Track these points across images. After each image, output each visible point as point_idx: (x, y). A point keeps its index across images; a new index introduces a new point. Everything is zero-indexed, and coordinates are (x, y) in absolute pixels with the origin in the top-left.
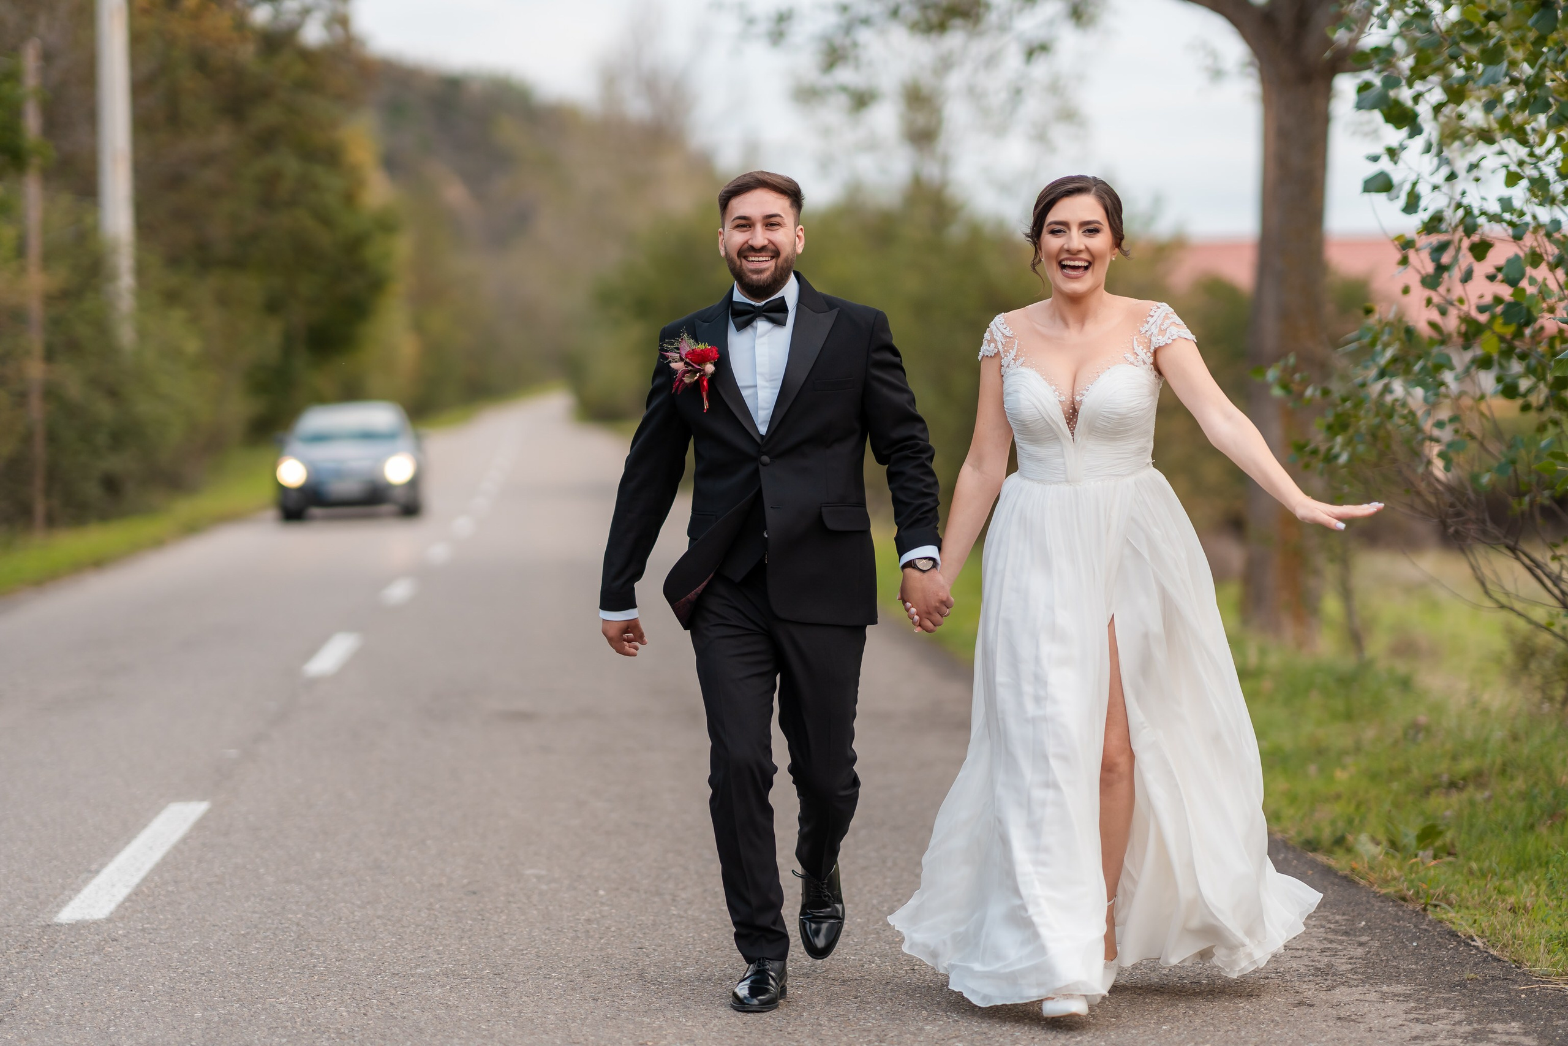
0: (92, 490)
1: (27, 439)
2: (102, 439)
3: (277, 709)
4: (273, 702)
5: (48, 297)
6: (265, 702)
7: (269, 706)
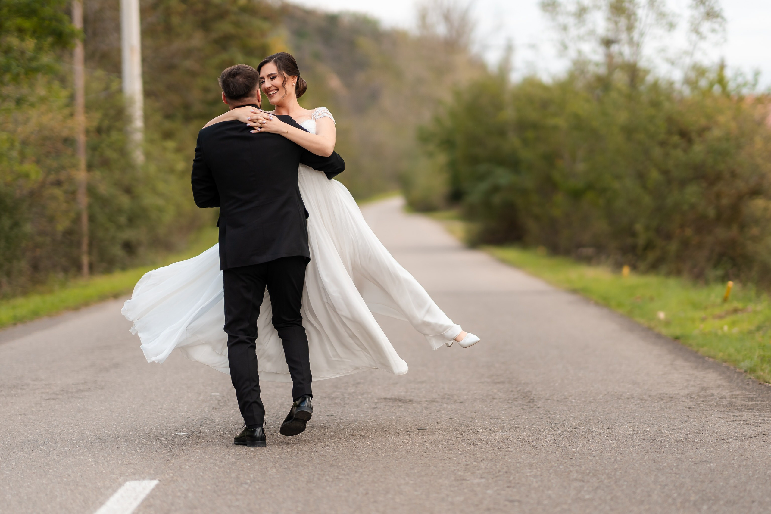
0: (118, 251)
1: (77, 220)
2: (123, 220)
3: (220, 398)
4: (217, 392)
5: (87, 132)
6: (212, 393)
7: (214, 396)
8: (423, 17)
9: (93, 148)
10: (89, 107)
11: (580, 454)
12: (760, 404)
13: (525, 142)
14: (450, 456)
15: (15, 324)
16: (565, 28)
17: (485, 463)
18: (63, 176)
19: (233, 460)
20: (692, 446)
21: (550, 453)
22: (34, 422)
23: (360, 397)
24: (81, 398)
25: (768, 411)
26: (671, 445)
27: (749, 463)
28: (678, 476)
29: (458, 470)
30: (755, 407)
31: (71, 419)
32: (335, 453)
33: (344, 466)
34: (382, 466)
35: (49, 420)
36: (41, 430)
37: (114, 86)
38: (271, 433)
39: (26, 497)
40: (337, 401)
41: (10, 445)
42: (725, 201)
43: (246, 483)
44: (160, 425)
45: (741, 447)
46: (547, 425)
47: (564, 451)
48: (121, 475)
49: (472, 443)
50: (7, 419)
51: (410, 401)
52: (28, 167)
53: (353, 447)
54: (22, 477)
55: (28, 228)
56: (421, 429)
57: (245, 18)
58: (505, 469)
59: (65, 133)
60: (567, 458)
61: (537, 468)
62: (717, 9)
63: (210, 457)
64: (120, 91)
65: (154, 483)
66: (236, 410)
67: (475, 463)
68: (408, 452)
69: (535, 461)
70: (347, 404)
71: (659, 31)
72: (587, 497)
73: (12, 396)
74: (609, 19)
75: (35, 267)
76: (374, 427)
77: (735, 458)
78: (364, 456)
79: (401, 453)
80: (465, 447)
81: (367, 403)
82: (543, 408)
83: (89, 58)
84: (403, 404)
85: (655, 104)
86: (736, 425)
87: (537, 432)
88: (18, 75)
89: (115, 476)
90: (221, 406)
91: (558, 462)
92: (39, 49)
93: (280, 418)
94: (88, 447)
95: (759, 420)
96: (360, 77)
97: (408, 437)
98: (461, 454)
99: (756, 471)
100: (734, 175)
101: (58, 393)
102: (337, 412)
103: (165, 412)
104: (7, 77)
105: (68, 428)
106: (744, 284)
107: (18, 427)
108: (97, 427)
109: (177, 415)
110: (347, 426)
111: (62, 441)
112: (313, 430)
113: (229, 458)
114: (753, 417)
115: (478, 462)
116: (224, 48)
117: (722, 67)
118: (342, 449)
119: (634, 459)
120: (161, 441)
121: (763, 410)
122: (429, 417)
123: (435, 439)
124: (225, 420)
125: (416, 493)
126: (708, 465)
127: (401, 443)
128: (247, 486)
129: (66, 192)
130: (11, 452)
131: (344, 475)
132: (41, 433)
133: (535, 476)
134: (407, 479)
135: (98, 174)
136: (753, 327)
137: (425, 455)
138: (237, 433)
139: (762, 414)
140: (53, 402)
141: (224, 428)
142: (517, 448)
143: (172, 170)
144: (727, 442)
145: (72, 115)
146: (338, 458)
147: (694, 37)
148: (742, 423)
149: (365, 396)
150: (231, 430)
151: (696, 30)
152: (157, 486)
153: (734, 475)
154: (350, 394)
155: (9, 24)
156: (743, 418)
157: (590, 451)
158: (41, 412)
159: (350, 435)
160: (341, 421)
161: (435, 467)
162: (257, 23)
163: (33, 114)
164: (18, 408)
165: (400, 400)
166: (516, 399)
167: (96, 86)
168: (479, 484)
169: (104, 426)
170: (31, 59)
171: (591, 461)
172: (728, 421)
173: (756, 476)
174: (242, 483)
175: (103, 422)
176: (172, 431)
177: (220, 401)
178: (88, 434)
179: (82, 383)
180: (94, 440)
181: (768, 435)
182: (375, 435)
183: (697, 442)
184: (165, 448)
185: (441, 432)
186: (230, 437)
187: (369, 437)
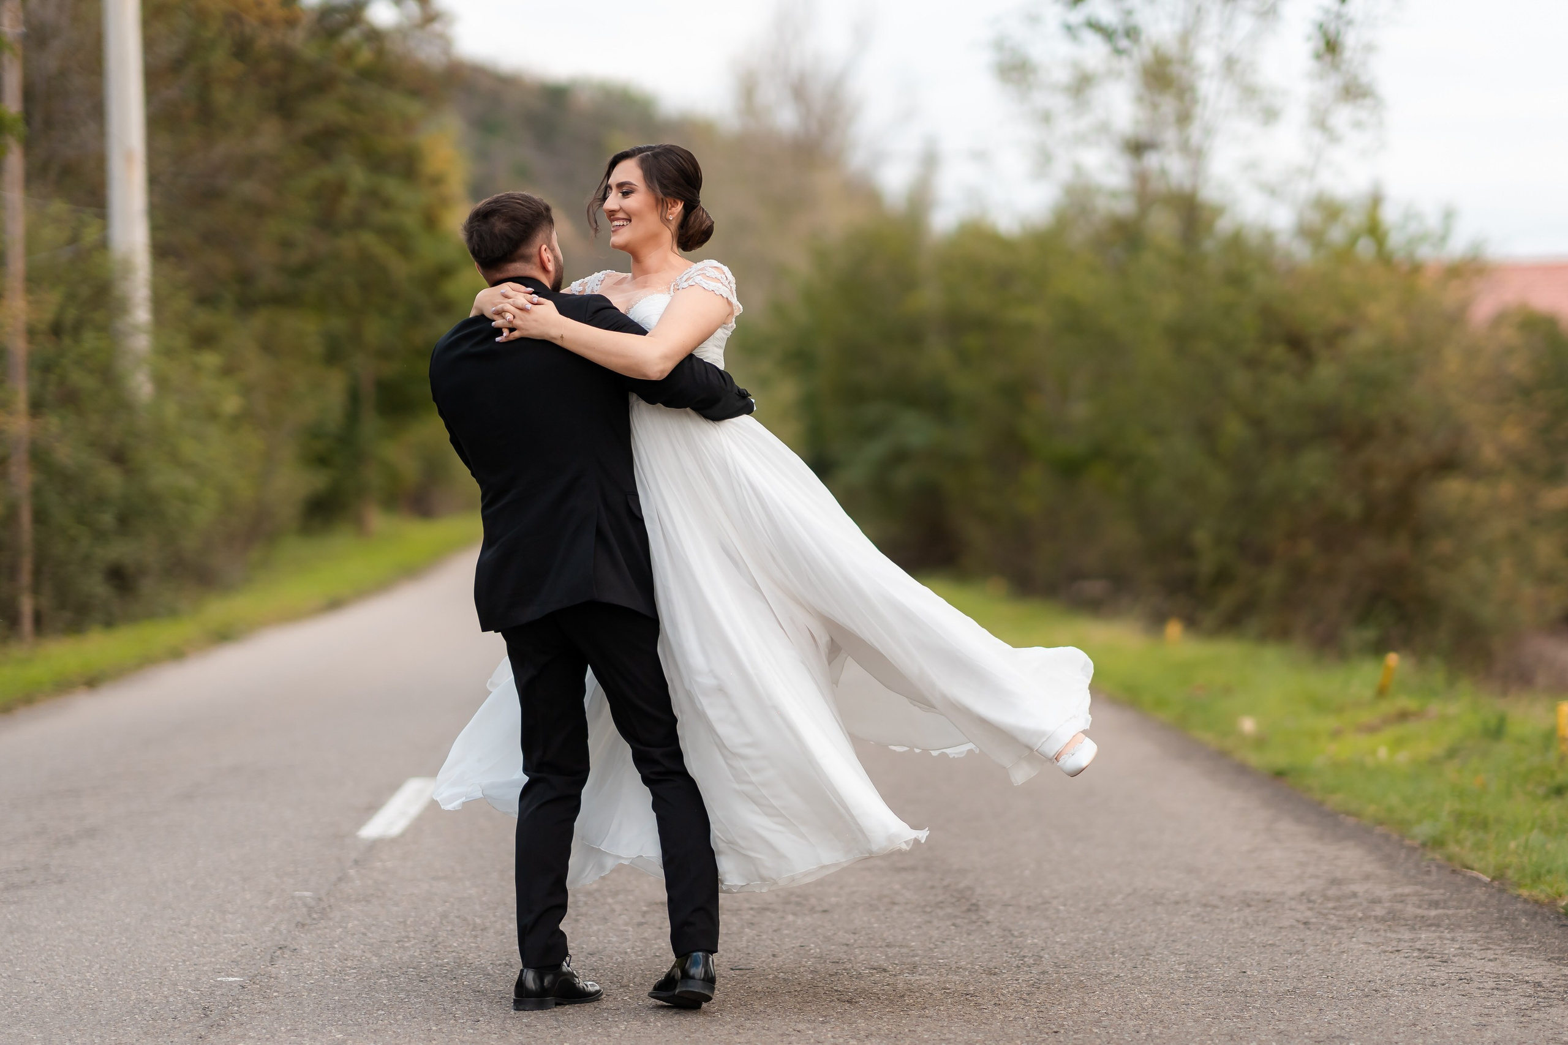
0: (96, 586)
1: (9, 520)
2: (107, 519)
3: (312, 903)
4: (307, 890)
5: (31, 333)
6: (295, 891)
7: (300, 898)
9: (44, 367)
10: (34, 280)
11: (1075, 1022)
12: (1452, 915)
13: (963, 357)
14: (800, 1027)
16: (1046, 118)
20: (1310, 1004)
21: (1011, 1019)
23: (610, 900)
24: (15, 903)
26: (1267, 1003)
30: (1443, 921)
37: (90, 235)
38: (421, 977)
42: (1382, 484)
44: (184, 961)
45: (1413, 1007)
46: (1006, 960)
47: (1040, 1015)
49: (847, 998)
56: (740, 969)
57: (370, 92)
60: (1046, 1030)
62: (1364, 79)
63: (290, 1030)
64: (103, 245)
66: (346, 928)
69: (981, 1036)
71: (1245, 126)
74: (1140, 99)
76: (641, 965)
77: (1401, 1030)
78: (617, 1026)
80: (833, 1007)
81: (625, 912)
82: (998, 924)
83: (36, 174)
85: (1236, 279)
86: (1403, 960)
87: (984, 976)
90: (314, 919)
94: (30, 1008)
95: (1452, 950)
98: (823, 1022)
100: (1401, 428)
103: (195, 933)
106: (1422, 660)
108: (49, 966)
109: (221, 938)
110: (583, 963)
113: (330, 1032)
114: (1438, 942)
116: (326, 156)
117: (1376, 201)
119: (1188, 1033)
120: (185, 996)
121: (1459, 926)
122: (756, 942)
123: (769, 990)
124: (323, 950)
135: (53, 422)
136: (1439, 751)
138: (347, 977)
139: (1457, 935)
141: (320, 966)
142: (942, 1008)
143: (212, 415)
144: (1383, 996)
146: (562, 1031)
147: (1317, 138)
148: (1415, 955)
149: (621, 897)
150: (335, 971)
151: (1321, 123)
156: (1418, 945)
157: (1097, 1015)
162: (396, 102)
166: (941, 905)
167: (50, 234)
169: (64, 963)
172: (1385, 952)
175: (61, 954)
176: (210, 974)
177: (313, 908)
178: (30, 980)
179: (17, 871)
180: (43, 994)
181: (1469, 981)
182: (643, 982)
183: (1321, 996)
184: (194, 1011)
185: (782, 974)
186: (333, 987)
187: (629, 986)
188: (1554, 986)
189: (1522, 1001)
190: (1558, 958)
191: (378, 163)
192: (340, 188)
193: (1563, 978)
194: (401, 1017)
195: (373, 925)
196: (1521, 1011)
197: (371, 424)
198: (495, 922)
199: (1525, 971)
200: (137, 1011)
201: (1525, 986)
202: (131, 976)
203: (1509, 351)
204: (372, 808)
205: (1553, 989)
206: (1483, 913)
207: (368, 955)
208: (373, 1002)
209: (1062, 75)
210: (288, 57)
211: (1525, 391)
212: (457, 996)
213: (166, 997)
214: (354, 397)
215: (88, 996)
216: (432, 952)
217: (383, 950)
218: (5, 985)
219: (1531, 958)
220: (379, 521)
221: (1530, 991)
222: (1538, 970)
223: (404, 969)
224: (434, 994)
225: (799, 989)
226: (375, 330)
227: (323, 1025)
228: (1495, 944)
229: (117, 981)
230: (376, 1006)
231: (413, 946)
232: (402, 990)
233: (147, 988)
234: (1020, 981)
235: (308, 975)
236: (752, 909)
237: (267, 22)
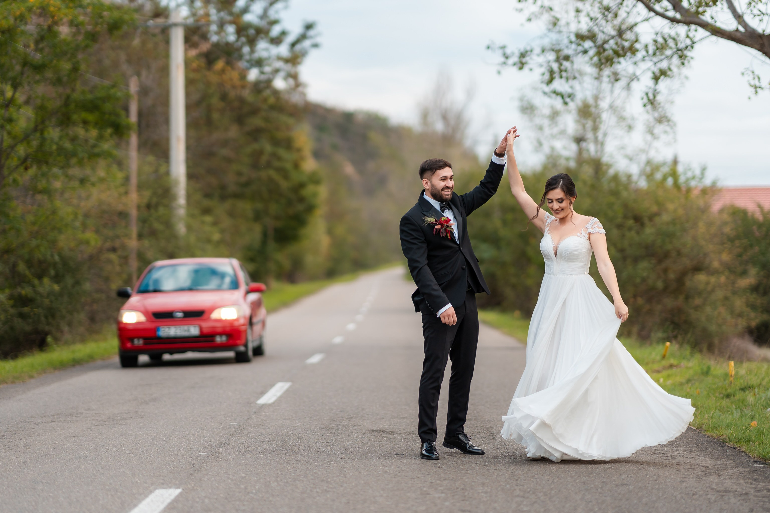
3: (237, 427)
4: (235, 422)
5: (139, 207)
6: (231, 423)
7: (232, 425)
8: (425, 116)
9: (143, 221)
10: (140, 187)
11: (525, 477)
12: (678, 441)
13: (505, 223)
14: (419, 476)
15: (74, 366)
16: (541, 128)
17: (447, 482)
18: (117, 244)
19: (243, 475)
20: (617, 472)
21: (500, 475)
22: (85, 442)
23: (351, 429)
24: (124, 425)
25: (684, 446)
26: (600, 471)
27: (661, 487)
28: (601, 495)
29: (424, 487)
30: (674, 443)
31: (114, 441)
32: (326, 471)
33: (332, 482)
34: (363, 482)
35: (97, 441)
36: (90, 449)
37: (163, 170)
38: (276, 455)
39: (75, 500)
40: (333, 431)
41: (65, 460)
42: (672, 276)
43: (252, 493)
44: (187, 447)
45: (656, 474)
46: (501, 454)
47: (512, 474)
48: (152, 484)
49: (438, 466)
50: (63, 440)
51: (392, 432)
52: (90, 235)
53: (342, 467)
54: (73, 484)
55: (87, 286)
56: (399, 455)
57: (274, 115)
58: (462, 486)
59: (120, 208)
60: (513, 479)
61: (488, 487)
62: (669, 114)
63: (225, 473)
64: (168, 173)
65: (178, 491)
66: (249, 436)
67: (438, 482)
68: (386, 472)
69: (488, 481)
70: (340, 434)
71: (619, 132)
72: (525, 509)
73: (68, 422)
74: (577, 121)
75: (92, 319)
76: (360, 452)
77: (650, 482)
78: (349, 474)
79: (379, 473)
80: (432, 469)
81: (357, 433)
82: (500, 441)
83: (142, 146)
84: (386, 435)
85: (615, 193)
86: (656, 457)
87: (492, 459)
88: (83, 159)
89: (147, 485)
90: (237, 433)
91: (506, 482)
92: (101, 137)
93: (284, 444)
94: (127, 463)
95: (676, 454)
96: (371, 166)
97: (387, 461)
98: (428, 474)
99: (665, 492)
100: (679, 253)
101: (105, 420)
102: (332, 439)
103: (191, 437)
104: (74, 161)
105: (112, 447)
106: (681, 345)
107: (72, 446)
108: (136, 448)
109: (201, 439)
110: (338, 451)
111: (106, 457)
112: (311, 454)
113: (240, 473)
114: (671, 451)
115: (441, 481)
116: (256, 140)
117: (675, 162)
118: (332, 468)
119: (568, 481)
120: (186, 459)
121: (680, 445)
122: (406, 445)
123: (409, 462)
124: (240, 444)
125: (388, 503)
126: (627, 487)
127: (381, 465)
128: (252, 495)
129: (120, 257)
130: (65, 465)
131: (331, 488)
132: (90, 451)
133: (486, 493)
134: (382, 492)
135: (146, 242)
136: (684, 380)
137: (399, 474)
138: (248, 454)
139: (679, 448)
140: (101, 427)
141: (238, 450)
142: (474, 470)
143: (209, 241)
144: (646, 470)
145: (126, 193)
146: (328, 475)
147: (649, 137)
148: (661, 455)
149: (356, 427)
150: (244, 452)
151: (650, 131)
152: (181, 494)
153: (647, 495)
154: (343, 426)
155: (75, 117)
156: (663, 452)
157: (534, 474)
158: (91, 435)
159: (340, 458)
160: (334, 447)
161: (406, 483)
162: (284, 119)
163: (94, 191)
164: (72, 432)
165: (384, 432)
166: (479, 433)
167: (147, 169)
168: (439, 498)
169: (141, 447)
170: (94, 146)
171: (533, 482)
172: (650, 454)
173: (665, 497)
174: (249, 493)
175: (140, 443)
176: (196, 452)
177: (237, 429)
178: (128, 452)
179: (126, 413)
180: (133, 458)
181: (681, 465)
182: (361, 458)
183: (622, 470)
184: (189, 465)
185: (414, 457)
186: (242, 457)
187: (355, 460)
188: (713, 468)
189: (700, 473)
190: (717, 458)
191: (276, 142)
192: (260, 153)
193: (718, 465)
194: (267, 469)
195: (260, 435)
196: (698, 477)
197: (272, 245)
198: (306, 435)
199: (703, 462)
200: (168, 464)
201: (702, 468)
202: (166, 452)
203: (725, 223)
204: (263, 393)
205: (713, 469)
206: (690, 441)
207: (257, 446)
208: (257, 463)
209: (547, 111)
210: (242, 101)
211: (731, 240)
212: (289, 462)
213: (179, 460)
214: (265, 235)
215: (150, 459)
216: (281, 446)
217: (263, 445)
218: (119, 454)
219: (706, 457)
220: (274, 284)
221: (703, 470)
222: (708, 462)
223: (270, 452)
224: (280, 461)
225: (420, 462)
226: (274, 208)
227: (238, 471)
228: (693, 452)
229: (161, 454)
230: (258, 465)
231: (274, 443)
232: (269, 459)
233: (172, 456)
234: (506, 461)
235: (233, 453)
236: (406, 433)
237: (234, 87)
